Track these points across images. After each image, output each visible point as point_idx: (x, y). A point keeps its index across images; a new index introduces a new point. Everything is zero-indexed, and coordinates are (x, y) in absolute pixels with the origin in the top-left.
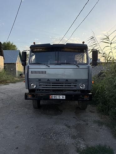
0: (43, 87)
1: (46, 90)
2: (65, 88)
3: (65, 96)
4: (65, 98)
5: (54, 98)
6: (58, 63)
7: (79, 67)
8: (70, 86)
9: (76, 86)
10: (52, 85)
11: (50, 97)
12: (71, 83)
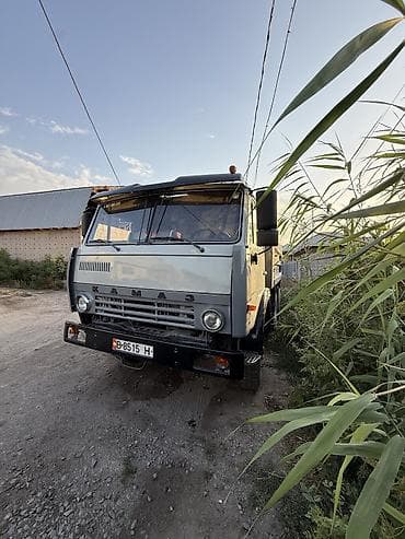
0: (106, 312)
1: (116, 320)
2: (159, 320)
3: (152, 348)
4: (151, 355)
5: (122, 349)
6: (147, 240)
7: (202, 251)
8: (178, 314)
9: (191, 316)
10: (125, 308)
11: (115, 344)
12: (178, 306)
